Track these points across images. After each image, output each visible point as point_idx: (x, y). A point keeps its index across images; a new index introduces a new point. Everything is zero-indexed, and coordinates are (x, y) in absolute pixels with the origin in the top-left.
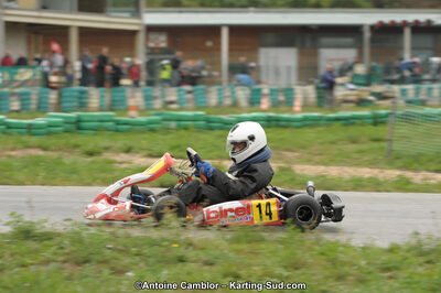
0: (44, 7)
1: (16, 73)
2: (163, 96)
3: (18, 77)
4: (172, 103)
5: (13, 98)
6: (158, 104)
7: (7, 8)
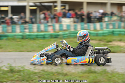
1: (112, 18)
5: (110, 25)
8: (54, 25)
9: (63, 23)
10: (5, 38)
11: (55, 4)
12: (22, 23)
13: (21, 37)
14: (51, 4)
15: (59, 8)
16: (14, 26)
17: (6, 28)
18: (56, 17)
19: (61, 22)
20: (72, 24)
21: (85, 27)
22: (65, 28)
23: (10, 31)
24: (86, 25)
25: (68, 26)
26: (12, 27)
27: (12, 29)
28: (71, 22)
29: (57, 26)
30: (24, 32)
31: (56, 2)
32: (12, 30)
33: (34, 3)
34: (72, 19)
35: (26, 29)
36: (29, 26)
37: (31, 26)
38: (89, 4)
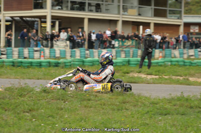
0: (140, 15)
1: (125, 42)
2: (188, 53)
3: (125, 44)
4: (192, 56)
5: (123, 53)
6: (185, 56)
7: (123, 15)
9: (55, 48)
22: (58, 55)
24: (87, 52)
35: (2, 54)
36: (7, 50)
38: (91, 20)
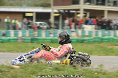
8: (77, 31)
9: (85, 30)
10: (36, 41)
11: (78, 12)
12: (48, 28)
13: (50, 41)
14: (74, 11)
15: (81, 16)
16: (40, 30)
17: (32, 32)
18: (78, 23)
19: (83, 28)
20: (94, 30)
21: (106, 34)
22: (87, 34)
23: (36, 35)
24: (106, 32)
25: (90, 32)
26: (38, 32)
27: (38, 33)
28: (93, 28)
29: (80, 32)
30: (49, 36)
31: (79, 10)
32: (38, 35)
33: (58, 10)
34: (94, 26)
35: (51, 34)
36: (54, 31)
37: (55, 32)
38: (109, 12)
